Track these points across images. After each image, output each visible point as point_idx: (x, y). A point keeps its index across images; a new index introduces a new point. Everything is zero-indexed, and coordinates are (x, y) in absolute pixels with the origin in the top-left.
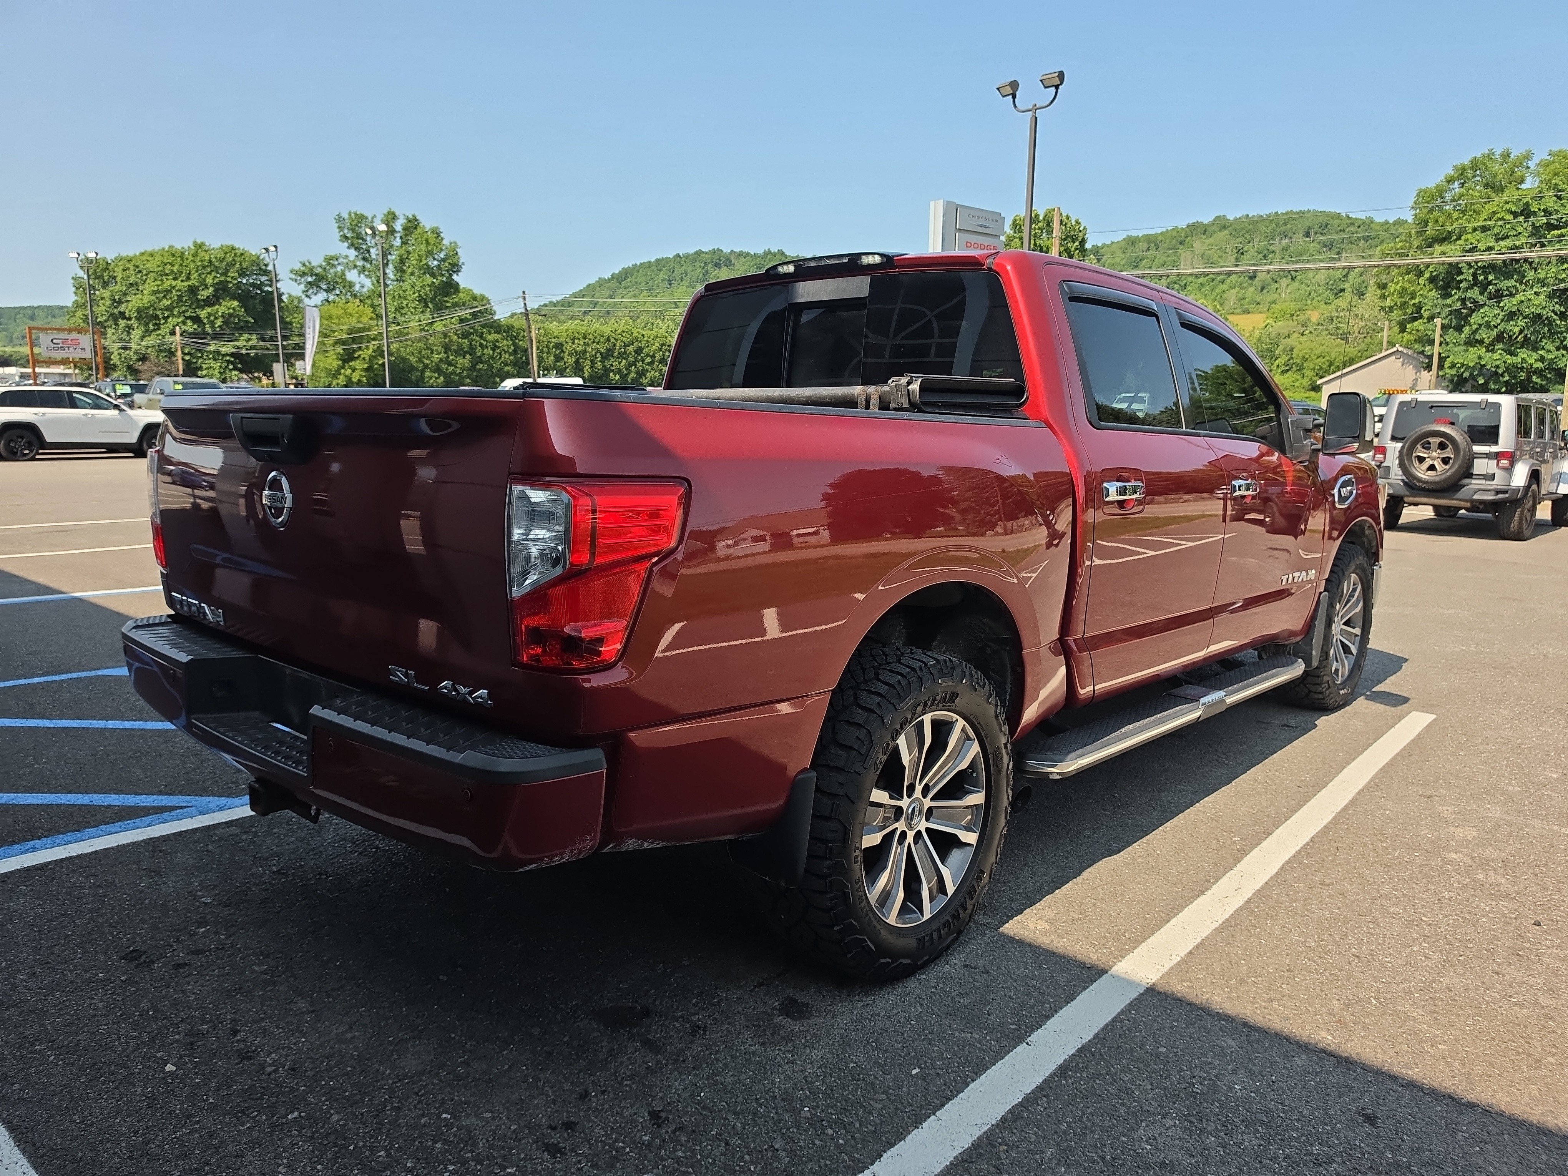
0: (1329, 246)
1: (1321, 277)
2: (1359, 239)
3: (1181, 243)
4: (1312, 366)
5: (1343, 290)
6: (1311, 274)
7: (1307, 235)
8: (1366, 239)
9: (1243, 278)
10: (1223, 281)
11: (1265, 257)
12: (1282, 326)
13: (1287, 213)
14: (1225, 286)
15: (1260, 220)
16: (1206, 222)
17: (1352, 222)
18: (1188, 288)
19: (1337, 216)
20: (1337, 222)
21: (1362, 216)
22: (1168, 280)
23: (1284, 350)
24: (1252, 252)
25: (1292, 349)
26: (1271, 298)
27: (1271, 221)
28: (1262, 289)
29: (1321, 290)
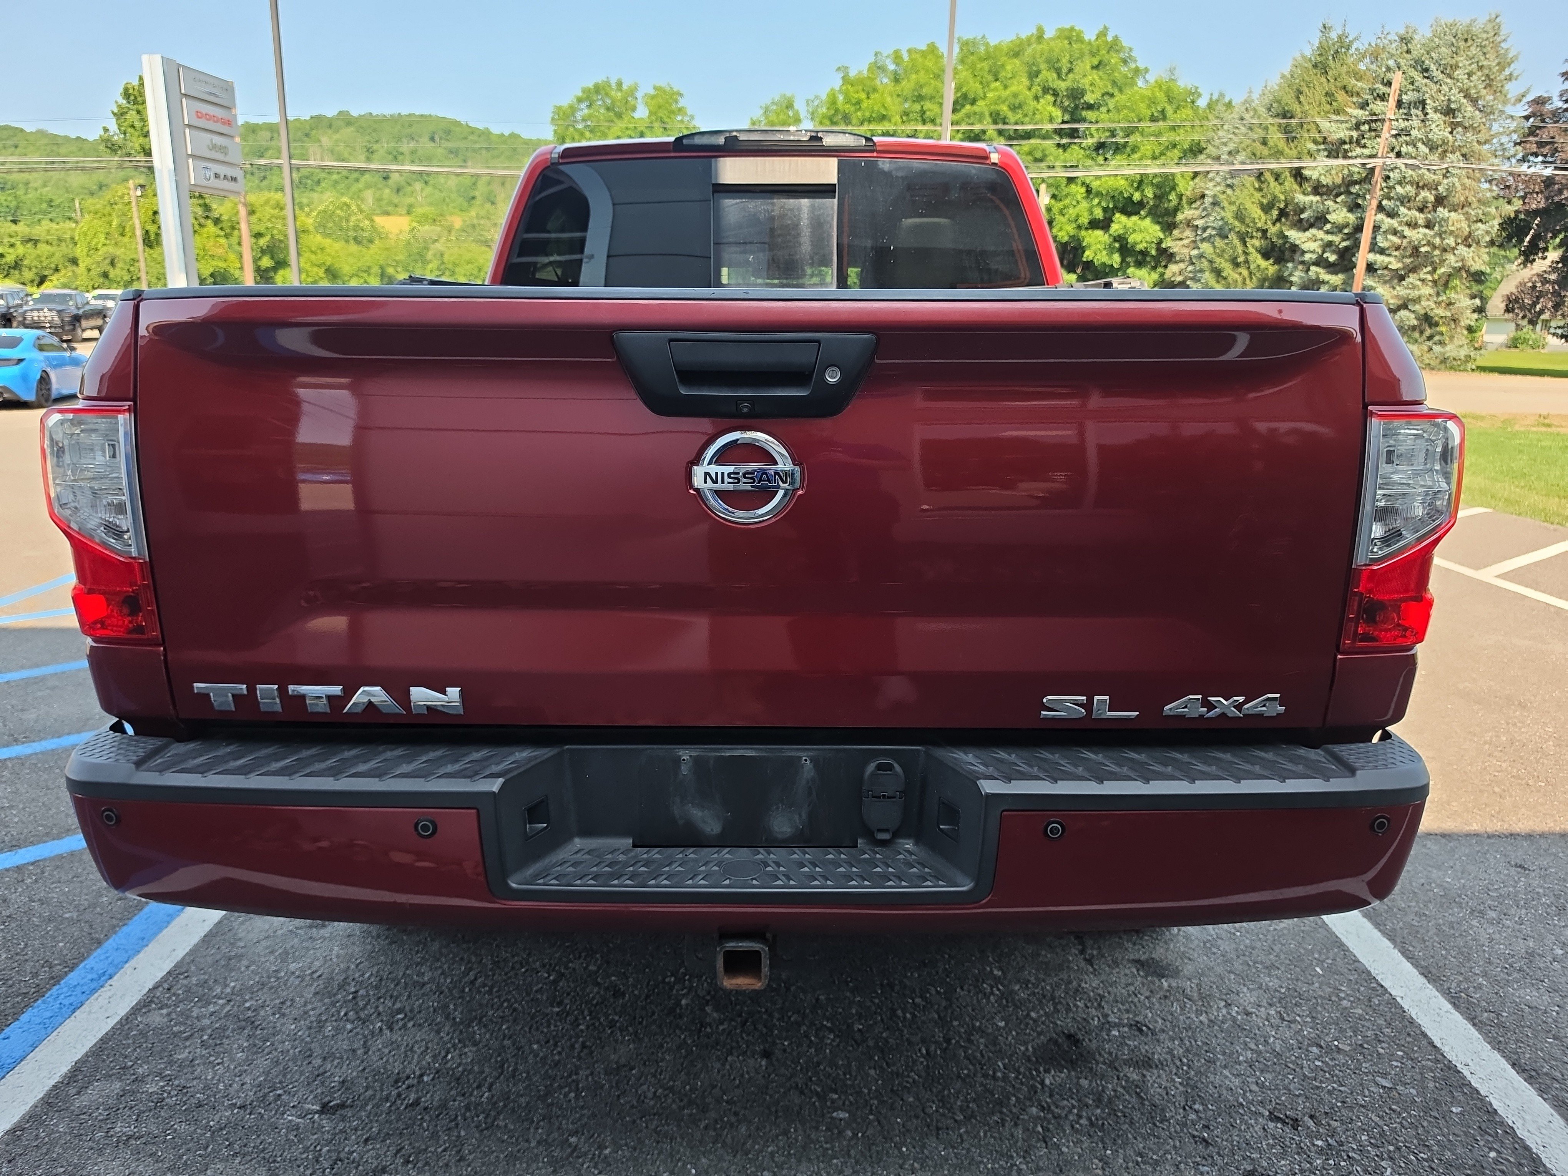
0: (454, 152)
1: (453, 182)
2: (481, 148)
3: (307, 135)
4: (463, 272)
5: (473, 198)
6: (442, 180)
7: (432, 139)
8: (487, 149)
9: (378, 179)
10: (357, 180)
11: (395, 157)
12: (427, 230)
13: (410, 115)
14: (361, 185)
15: (382, 120)
16: (329, 115)
17: (473, 131)
18: (323, 184)
19: (457, 124)
20: (458, 129)
21: (481, 126)
22: (300, 175)
23: (435, 255)
24: (382, 152)
25: (442, 255)
26: (409, 200)
27: (396, 121)
28: (398, 191)
29: (454, 196)
